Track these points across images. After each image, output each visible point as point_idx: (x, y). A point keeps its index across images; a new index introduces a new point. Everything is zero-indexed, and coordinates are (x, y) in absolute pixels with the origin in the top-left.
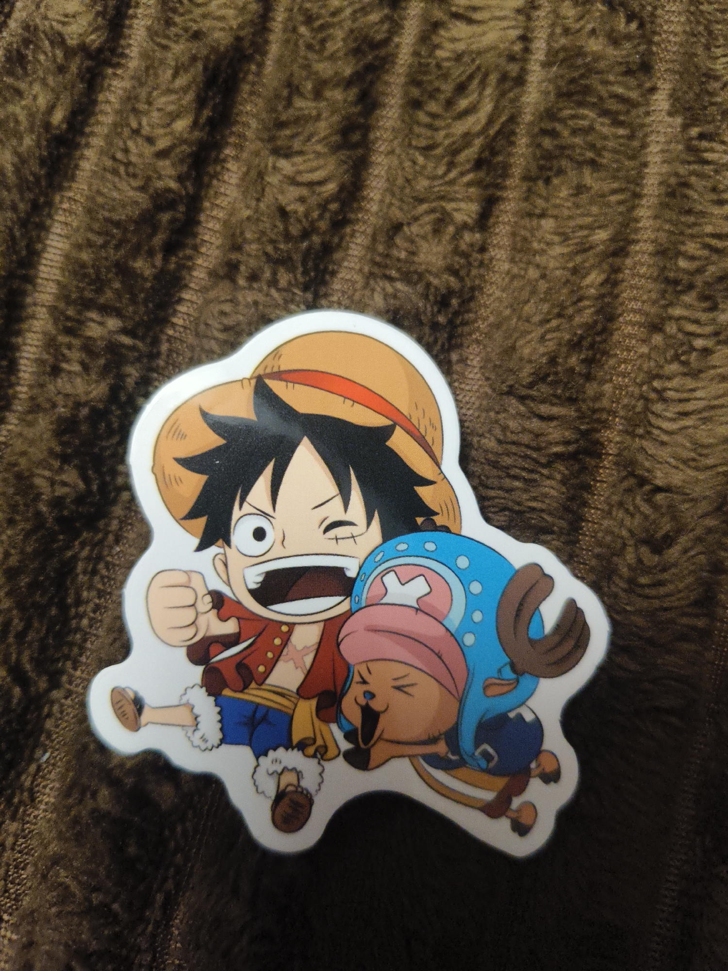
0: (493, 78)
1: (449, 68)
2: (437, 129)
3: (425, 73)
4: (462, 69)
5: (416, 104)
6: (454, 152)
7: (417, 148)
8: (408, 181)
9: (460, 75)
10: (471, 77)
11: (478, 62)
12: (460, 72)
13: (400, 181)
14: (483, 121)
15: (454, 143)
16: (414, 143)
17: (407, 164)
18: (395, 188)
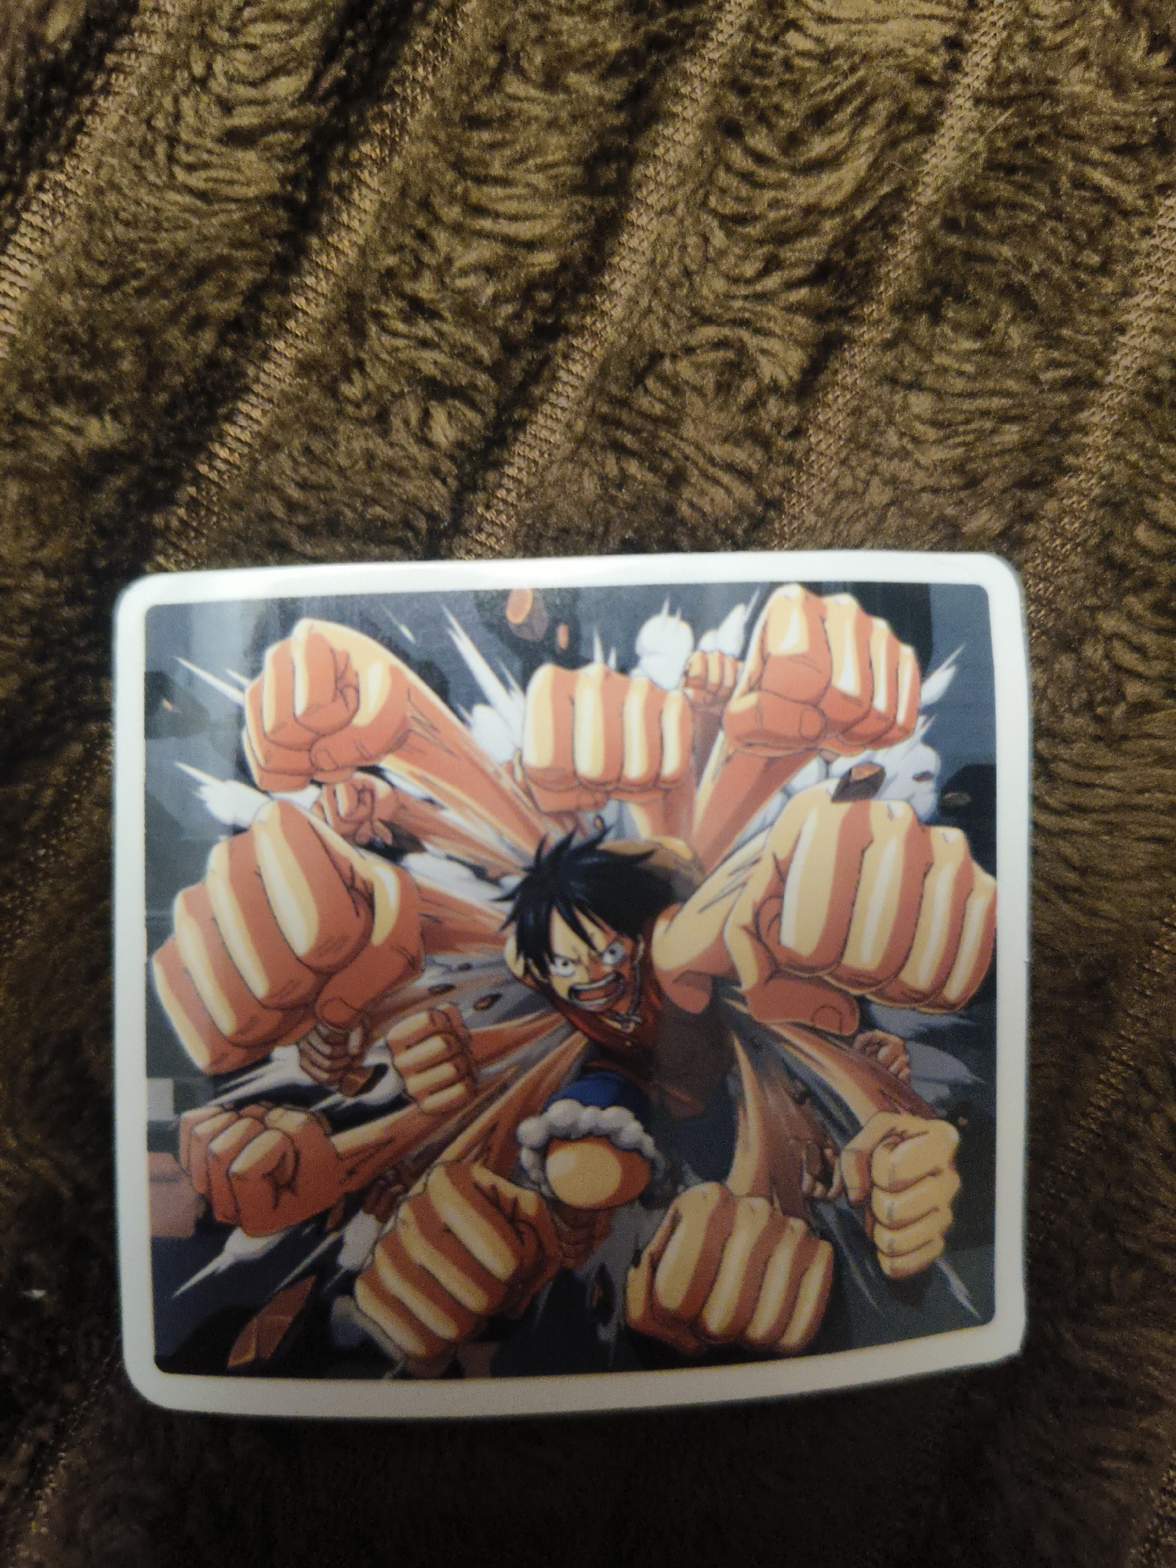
0: (882, 109)
1: (805, 71)
2: (761, 186)
3: (760, 72)
4: (830, 78)
5: (731, 129)
6: (783, 238)
7: (714, 213)
8: (687, 273)
9: (824, 90)
10: (842, 100)
11: (861, 73)
12: (824, 83)
13: (674, 270)
14: (848, 188)
15: (785, 220)
16: (713, 201)
17: (692, 240)
18: (662, 283)
